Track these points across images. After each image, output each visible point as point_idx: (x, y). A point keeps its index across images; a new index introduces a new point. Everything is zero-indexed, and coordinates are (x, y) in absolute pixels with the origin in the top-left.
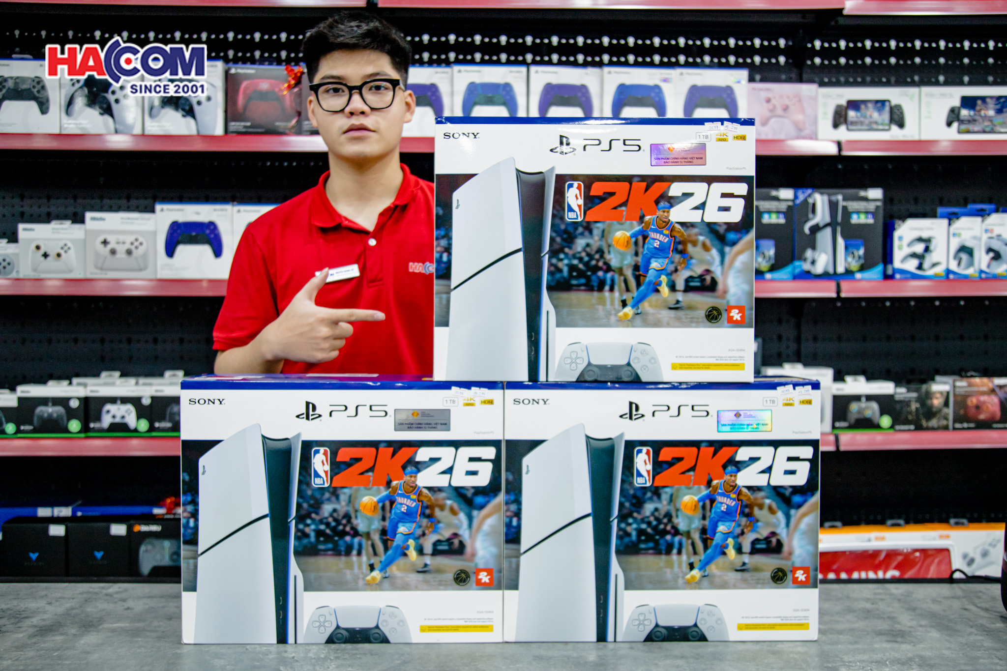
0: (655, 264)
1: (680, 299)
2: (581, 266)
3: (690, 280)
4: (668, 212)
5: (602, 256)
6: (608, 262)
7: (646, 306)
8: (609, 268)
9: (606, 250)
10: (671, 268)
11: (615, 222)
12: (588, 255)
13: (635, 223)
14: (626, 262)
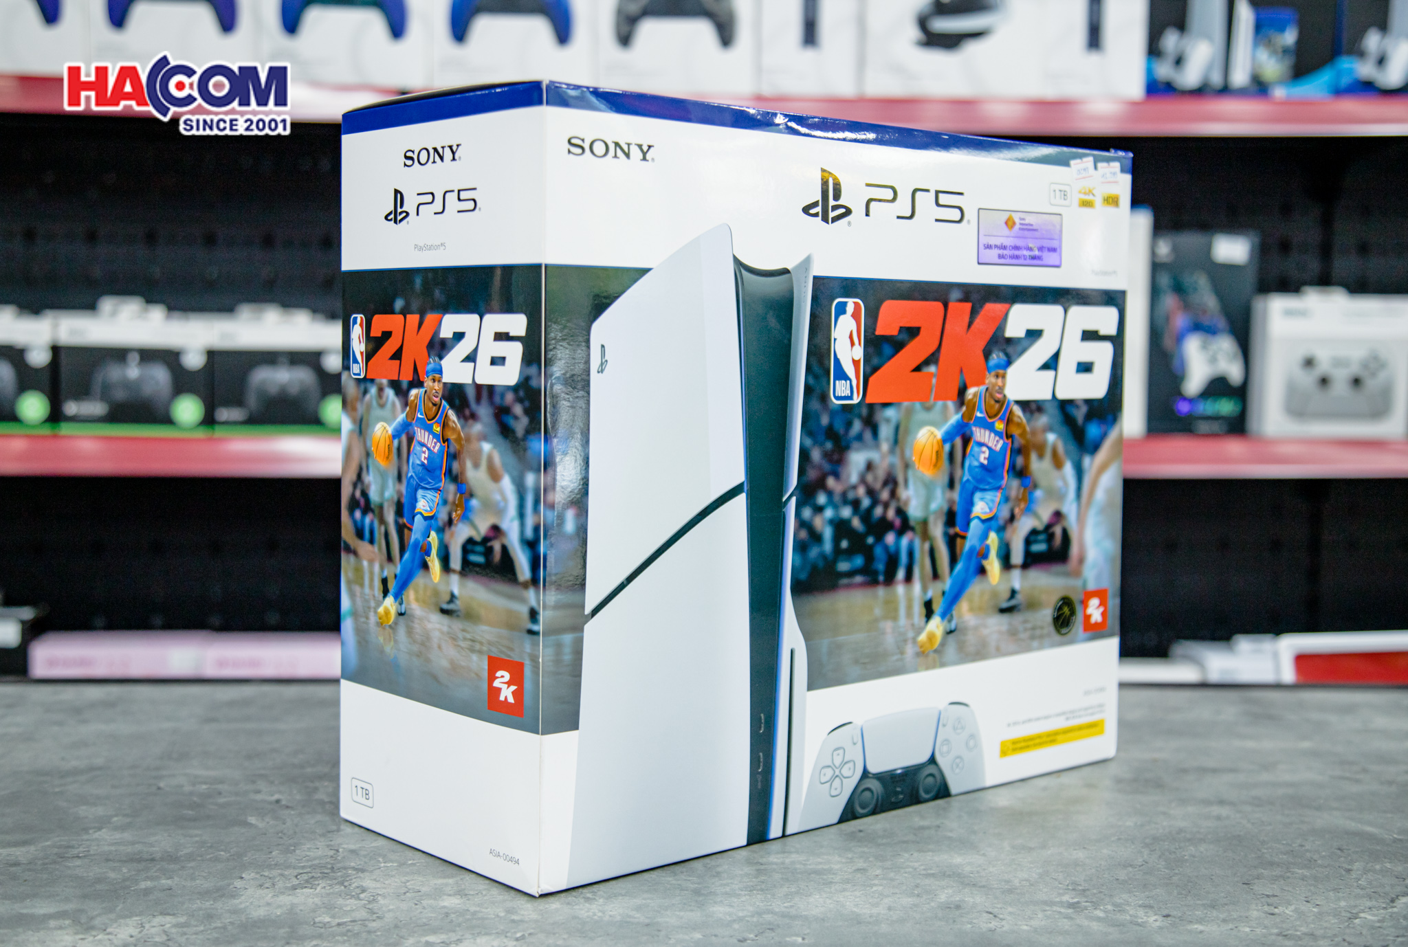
0: (981, 507)
1: (1017, 586)
2: (856, 523)
3: (1032, 538)
4: (1004, 377)
5: (893, 494)
6: (904, 509)
7: (964, 611)
8: (905, 526)
9: (900, 479)
10: (1005, 514)
11: (918, 405)
12: (871, 492)
13: (951, 405)
14: (934, 506)
